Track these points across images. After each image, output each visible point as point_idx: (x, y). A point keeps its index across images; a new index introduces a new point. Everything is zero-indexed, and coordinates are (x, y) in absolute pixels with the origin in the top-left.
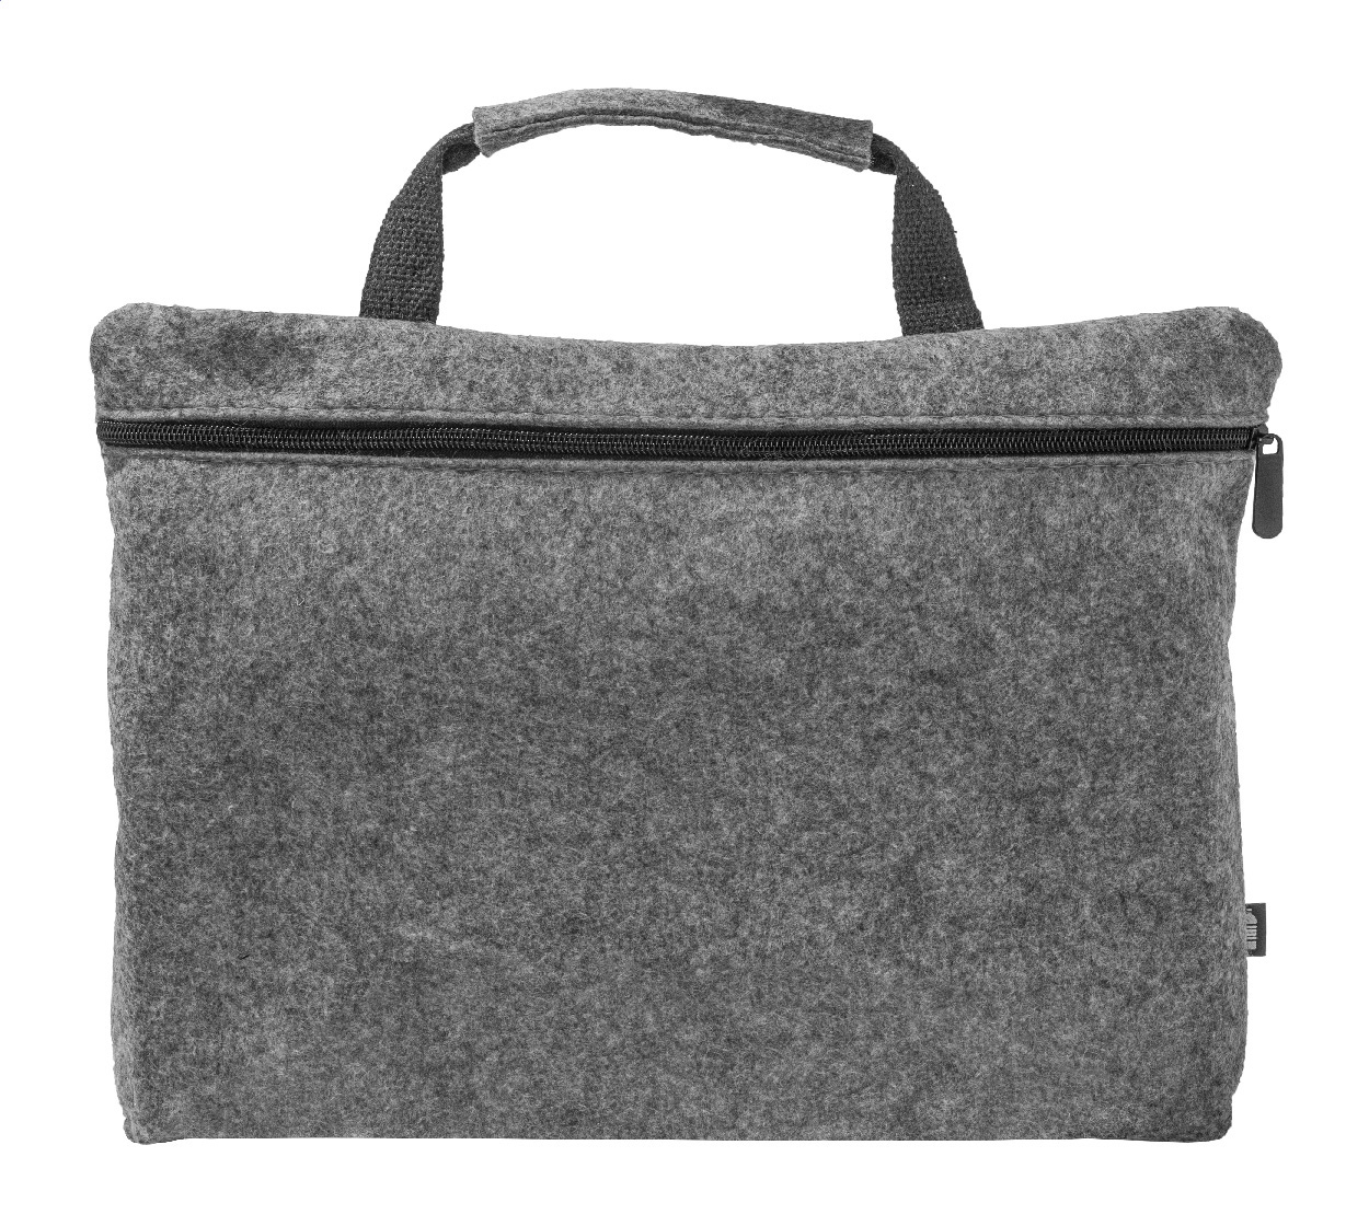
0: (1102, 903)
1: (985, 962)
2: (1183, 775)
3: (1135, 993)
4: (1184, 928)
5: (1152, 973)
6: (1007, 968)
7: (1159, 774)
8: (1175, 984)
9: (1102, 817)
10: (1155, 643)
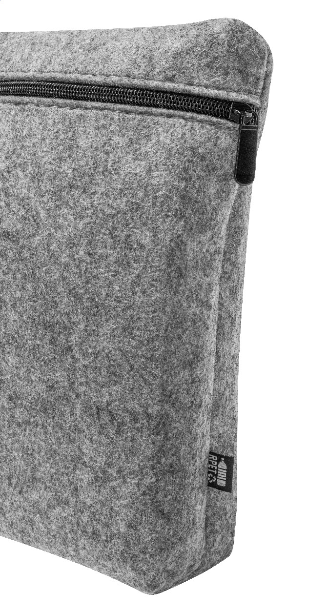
0: (86, 409)
1: (25, 430)
2: (138, 333)
3: (100, 475)
4: (132, 440)
5: (111, 465)
6: (35, 437)
7: (124, 329)
8: (124, 477)
9: (90, 351)
10: (129, 236)
